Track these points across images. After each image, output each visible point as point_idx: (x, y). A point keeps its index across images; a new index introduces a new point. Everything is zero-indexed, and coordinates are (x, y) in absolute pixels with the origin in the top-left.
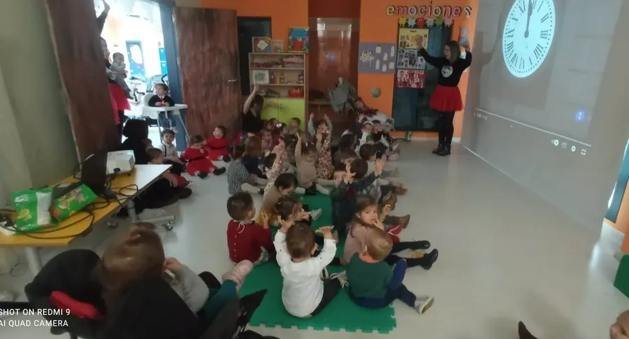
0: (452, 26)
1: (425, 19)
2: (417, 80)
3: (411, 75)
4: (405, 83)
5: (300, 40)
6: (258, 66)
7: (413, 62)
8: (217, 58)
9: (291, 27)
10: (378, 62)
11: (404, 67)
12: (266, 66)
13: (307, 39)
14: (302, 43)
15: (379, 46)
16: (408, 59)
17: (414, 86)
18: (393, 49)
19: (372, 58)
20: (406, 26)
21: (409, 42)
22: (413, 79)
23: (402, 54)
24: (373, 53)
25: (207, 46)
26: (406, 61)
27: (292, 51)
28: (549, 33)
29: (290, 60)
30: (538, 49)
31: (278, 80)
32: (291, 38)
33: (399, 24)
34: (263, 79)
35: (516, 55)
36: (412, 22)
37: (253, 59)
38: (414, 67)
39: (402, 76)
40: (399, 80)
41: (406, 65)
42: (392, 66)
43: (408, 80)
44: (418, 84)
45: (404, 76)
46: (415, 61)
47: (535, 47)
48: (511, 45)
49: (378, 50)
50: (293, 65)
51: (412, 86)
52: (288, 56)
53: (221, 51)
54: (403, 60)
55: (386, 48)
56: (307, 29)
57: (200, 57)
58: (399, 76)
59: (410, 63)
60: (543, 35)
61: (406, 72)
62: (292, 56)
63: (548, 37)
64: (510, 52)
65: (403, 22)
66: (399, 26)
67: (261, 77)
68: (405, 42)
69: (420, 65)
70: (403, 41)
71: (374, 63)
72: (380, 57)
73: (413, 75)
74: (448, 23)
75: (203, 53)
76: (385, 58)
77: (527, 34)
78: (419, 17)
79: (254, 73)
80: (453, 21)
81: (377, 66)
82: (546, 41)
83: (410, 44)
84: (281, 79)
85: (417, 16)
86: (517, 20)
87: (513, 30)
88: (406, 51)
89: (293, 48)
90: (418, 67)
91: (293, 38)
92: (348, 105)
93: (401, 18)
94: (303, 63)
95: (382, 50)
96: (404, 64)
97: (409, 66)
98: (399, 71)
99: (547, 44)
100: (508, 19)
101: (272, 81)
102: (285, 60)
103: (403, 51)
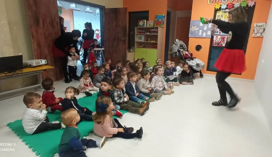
0: (254, 6)
1: (233, 3)
4: (218, 44)
5: (160, 20)
6: (140, 33)
9: (157, 15)
10: (201, 31)
11: (218, 34)
12: (143, 33)
14: (161, 22)
19: (197, 29)
21: (223, 19)
22: (223, 41)
24: (198, 26)
27: (156, 26)
29: (153, 30)
31: (149, 40)
32: (156, 20)
34: (141, 39)
36: (224, 7)
39: (216, 39)
40: (214, 41)
41: (220, 33)
42: (209, 33)
43: (221, 42)
45: (218, 40)
49: (201, 24)
51: (223, 45)
53: (119, 26)
56: (164, 15)
58: (214, 39)
61: (219, 37)
65: (218, 7)
70: (219, 18)
71: (198, 31)
72: (202, 28)
73: (224, 39)
74: (251, 4)
75: (112, 27)
76: (205, 29)
79: (138, 36)
81: (200, 34)
85: (228, 2)
91: (157, 20)
93: (216, 5)
98: (215, 36)
102: (150, 30)
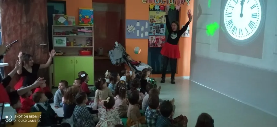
2: (161, 42)
3: (157, 39)
4: (154, 44)
5: (87, 17)
6: (59, 34)
7: (158, 32)
8: (31, 29)
10: (138, 31)
11: (153, 34)
12: (64, 34)
13: (92, 16)
14: (89, 19)
15: (139, 22)
16: (155, 30)
17: (159, 46)
18: (147, 24)
19: (134, 29)
20: (154, 10)
21: (155, 19)
22: (158, 42)
23: (151, 26)
24: (135, 26)
25: (24, 19)
26: (154, 31)
27: (82, 25)
28: (258, 15)
29: (82, 30)
30: (251, 24)
31: (72, 43)
32: (80, 15)
33: (150, 9)
34: (62, 43)
35: (235, 27)
36: (157, 8)
37: (55, 30)
38: (159, 35)
39: (152, 40)
40: (150, 42)
41: (154, 33)
42: (146, 34)
43: (156, 42)
44: (161, 44)
45: (154, 40)
46: (159, 31)
47: (249, 23)
48: (230, 22)
49: (138, 24)
50: (83, 34)
51: (158, 46)
52: (80, 28)
53: (34, 24)
54: (152, 30)
55: (143, 23)
56: (92, 10)
57: (18, 27)
58: (150, 40)
59: (157, 32)
60: (254, 16)
61: (154, 37)
62: (83, 28)
63: (257, 17)
64: (231, 25)
65: (152, 7)
66: (150, 10)
67: (60, 42)
68: (153, 20)
69: (162, 33)
70: (152, 18)
71: (135, 32)
72: (139, 28)
74: (178, 8)
75: (21, 25)
76: (142, 29)
77: (241, 15)
78: (162, 5)
79: (55, 39)
80: (180, 7)
81: (138, 35)
82: (257, 19)
83: (156, 21)
84: (74, 43)
85: (160, 4)
86: (233, 7)
87: (231, 13)
88: (154, 25)
89: (83, 22)
90: (161, 35)
91: (82, 17)
92: (122, 60)
93: (151, 5)
94: (92, 33)
95: (140, 24)
96: (153, 33)
97: (156, 34)
98: (150, 37)
99: (257, 22)
100: (226, 7)
101: (68, 44)
102: (79, 30)
103: (152, 25)
